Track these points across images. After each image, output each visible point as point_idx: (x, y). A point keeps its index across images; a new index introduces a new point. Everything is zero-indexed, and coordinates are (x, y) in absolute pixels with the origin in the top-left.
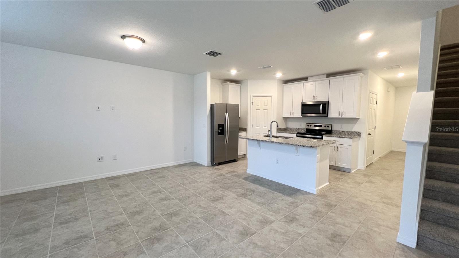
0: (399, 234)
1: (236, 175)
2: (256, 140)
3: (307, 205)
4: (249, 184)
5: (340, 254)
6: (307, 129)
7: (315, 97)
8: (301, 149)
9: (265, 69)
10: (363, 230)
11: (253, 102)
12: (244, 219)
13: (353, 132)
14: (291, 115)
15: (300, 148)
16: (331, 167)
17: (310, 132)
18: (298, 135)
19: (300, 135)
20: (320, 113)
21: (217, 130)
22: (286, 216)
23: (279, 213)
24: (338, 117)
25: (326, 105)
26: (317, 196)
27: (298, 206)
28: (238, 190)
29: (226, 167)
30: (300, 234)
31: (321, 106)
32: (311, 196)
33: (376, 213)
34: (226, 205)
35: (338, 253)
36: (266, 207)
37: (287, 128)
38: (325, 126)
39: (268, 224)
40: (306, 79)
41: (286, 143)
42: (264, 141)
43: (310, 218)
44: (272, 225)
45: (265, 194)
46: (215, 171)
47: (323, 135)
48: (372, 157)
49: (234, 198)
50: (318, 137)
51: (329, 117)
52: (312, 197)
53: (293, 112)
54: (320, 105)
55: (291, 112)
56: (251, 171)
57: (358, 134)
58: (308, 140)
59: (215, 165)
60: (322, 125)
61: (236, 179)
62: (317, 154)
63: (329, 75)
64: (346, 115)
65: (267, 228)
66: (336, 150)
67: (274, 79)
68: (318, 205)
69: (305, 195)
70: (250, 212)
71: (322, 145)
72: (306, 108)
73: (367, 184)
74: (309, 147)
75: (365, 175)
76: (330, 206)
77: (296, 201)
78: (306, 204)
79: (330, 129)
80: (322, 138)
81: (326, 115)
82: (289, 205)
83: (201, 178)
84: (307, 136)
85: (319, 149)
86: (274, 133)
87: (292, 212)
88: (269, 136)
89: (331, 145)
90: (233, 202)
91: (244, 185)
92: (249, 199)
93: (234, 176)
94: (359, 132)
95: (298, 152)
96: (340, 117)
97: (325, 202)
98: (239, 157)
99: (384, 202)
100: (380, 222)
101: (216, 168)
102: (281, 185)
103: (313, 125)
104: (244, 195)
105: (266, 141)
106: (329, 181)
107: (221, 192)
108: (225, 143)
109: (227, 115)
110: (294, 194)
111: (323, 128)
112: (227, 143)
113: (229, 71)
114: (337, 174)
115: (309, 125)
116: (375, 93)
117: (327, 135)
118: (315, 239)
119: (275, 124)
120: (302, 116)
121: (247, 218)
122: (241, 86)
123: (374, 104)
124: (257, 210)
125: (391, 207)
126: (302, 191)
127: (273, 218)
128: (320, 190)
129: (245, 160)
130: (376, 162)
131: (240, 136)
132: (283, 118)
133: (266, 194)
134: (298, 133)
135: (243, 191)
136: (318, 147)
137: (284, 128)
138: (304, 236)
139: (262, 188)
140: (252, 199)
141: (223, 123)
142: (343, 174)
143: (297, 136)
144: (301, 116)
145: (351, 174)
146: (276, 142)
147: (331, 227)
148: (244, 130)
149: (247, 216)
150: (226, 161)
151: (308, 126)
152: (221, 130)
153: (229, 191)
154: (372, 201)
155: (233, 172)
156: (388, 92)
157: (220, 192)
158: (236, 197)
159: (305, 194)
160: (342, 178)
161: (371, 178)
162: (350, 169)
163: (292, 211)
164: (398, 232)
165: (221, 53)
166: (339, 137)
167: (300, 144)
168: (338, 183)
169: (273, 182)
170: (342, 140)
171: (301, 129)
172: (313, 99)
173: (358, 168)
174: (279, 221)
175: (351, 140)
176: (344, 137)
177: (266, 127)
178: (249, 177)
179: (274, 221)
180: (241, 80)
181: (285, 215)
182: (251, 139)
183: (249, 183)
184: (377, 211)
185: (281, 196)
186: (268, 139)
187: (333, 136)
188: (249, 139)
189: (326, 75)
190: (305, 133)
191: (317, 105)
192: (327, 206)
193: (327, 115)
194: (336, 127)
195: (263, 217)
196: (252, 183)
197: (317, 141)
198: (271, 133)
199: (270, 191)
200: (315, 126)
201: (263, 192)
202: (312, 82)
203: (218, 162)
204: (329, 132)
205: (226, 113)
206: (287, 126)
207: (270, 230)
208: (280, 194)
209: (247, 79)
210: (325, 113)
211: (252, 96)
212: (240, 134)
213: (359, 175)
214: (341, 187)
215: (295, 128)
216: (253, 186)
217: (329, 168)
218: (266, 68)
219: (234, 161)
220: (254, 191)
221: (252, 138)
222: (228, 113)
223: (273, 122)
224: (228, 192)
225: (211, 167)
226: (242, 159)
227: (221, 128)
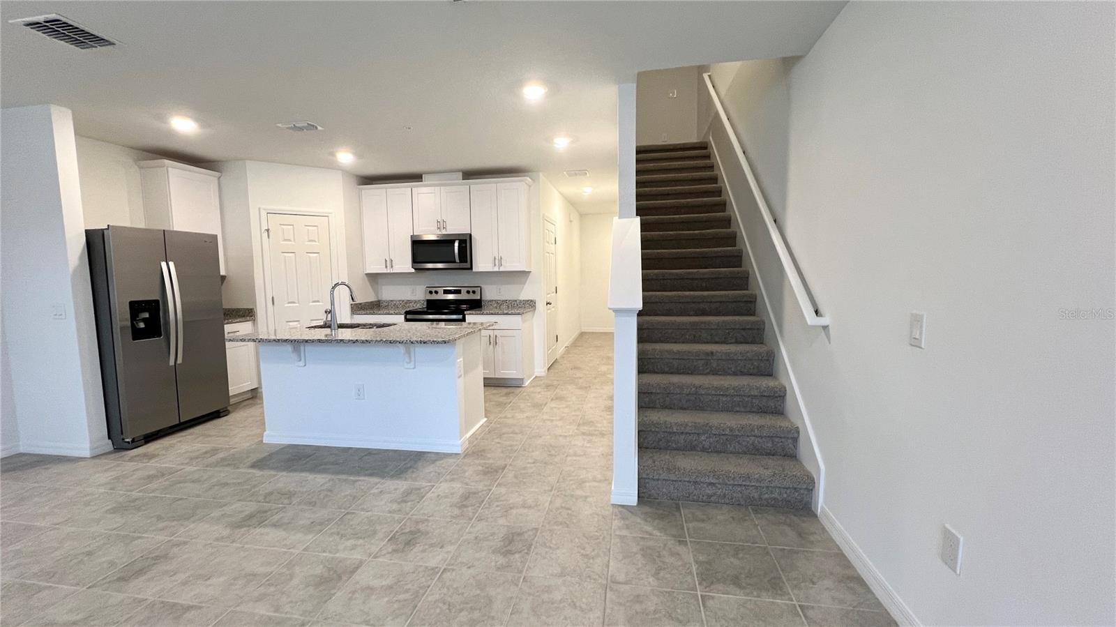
0: (613, 488)
1: (223, 459)
2: (286, 341)
3: (444, 487)
4: (275, 476)
5: (524, 578)
6: (429, 302)
7: (441, 224)
8: (420, 351)
9: (300, 133)
10: (558, 502)
11: (268, 230)
12: (260, 599)
13: (520, 301)
14: (386, 267)
15: (417, 349)
16: (490, 383)
17: (436, 308)
18: (408, 317)
19: (412, 315)
20: (455, 262)
21: (129, 323)
22: (394, 534)
23: (375, 532)
24: (491, 270)
25: (466, 242)
26: (466, 456)
27: (423, 497)
28: (233, 507)
29: (180, 441)
30: (434, 570)
31: (456, 244)
32: (451, 461)
33: (575, 458)
34: (181, 577)
35: (520, 577)
36: (335, 530)
37: (379, 301)
38: (468, 292)
39: (344, 578)
40: (416, 177)
41: (379, 339)
42: (313, 341)
43: (452, 517)
44: (357, 577)
45: (329, 493)
46: (130, 466)
47: (465, 313)
48: (556, 348)
49: (217, 539)
50: (454, 317)
51: (474, 270)
52: (455, 463)
53: (392, 261)
54: (453, 242)
55: (386, 261)
56: (277, 434)
57: (530, 305)
58: (433, 328)
59: (130, 446)
60: (460, 290)
61: (224, 474)
62: (458, 357)
63: (469, 175)
64: (508, 267)
65: (340, 595)
66: (494, 342)
67: (333, 167)
68: (469, 479)
69: (438, 463)
70: (280, 565)
71: (467, 335)
72: (423, 250)
73: (553, 405)
74: (438, 343)
75: (548, 387)
76: (492, 472)
77: (417, 484)
78: (442, 484)
79: (479, 298)
80: (464, 320)
81: (467, 265)
82: (399, 503)
83: (56, 510)
84: (431, 317)
85: (459, 347)
86: (344, 316)
87: (409, 518)
88: (329, 327)
89: (483, 332)
90: (212, 554)
91: (254, 486)
92: (275, 525)
93: (216, 466)
94: (531, 301)
95: (413, 359)
96: (496, 269)
97: (483, 467)
98: (232, 401)
99: (583, 434)
100: (583, 475)
101: (132, 457)
102: (374, 452)
103: (441, 290)
104: (256, 519)
105: (319, 341)
106: (486, 414)
107: (161, 537)
108: (172, 362)
109: (169, 269)
110: (410, 467)
111: (463, 296)
112: (180, 361)
113: (162, 118)
114: (499, 395)
115: (433, 290)
116: (553, 222)
117: (474, 312)
118: (469, 568)
119: (343, 293)
120: (415, 269)
121: (272, 589)
122: (219, 178)
123: (552, 244)
124: (303, 550)
125: (594, 439)
126: (429, 455)
127: (357, 556)
128: (470, 440)
129: (255, 405)
130: (562, 357)
131: (230, 335)
132: (366, 274)
133: (330, 491)
134: (407, 313)
135: (251, 507)
136: (457, 341)
137: (372, 302)
138: (445, 569)
139: (318, 476)
140: (285, 520)
141: (155, 296)
142: (510, 393)
143: (407, 320)
144: (413, 271)
145: (523, 389)
146: (349, 341)
147: (502, 521)
148: (247, 314)
149: (269, 585)
150: (181, 424)
151: (431, 292)
152: (144, 320)
153: (194, 522)
154: (566, 436)
155: (215, 451)
156: (571, 221)
157: (155, 538)
158: (226, 532)
159: (436, 460)
160: (510, 402)
161: (558, 391)
162: (522, 379)
163: (409, 516)
164: (611, 484)
165: (111, 40)
166: (498, 314)
167: (414, 339)
168: (503, 416)
169: (350, 451)
170: (503, 321)
171: (416, 302)
172: (438, 228)
173: (536, 374)
174: (375, 557)
175: (518, 318)
176: (507, 314)
177: (318, 301)
178: (271, 456)
179: (361, 563)
180: (218, 159)
181: (391, 532)
182: (269, 341)
183: (273, 472)
184: (575, 455)
185: (376, 484)
186: (326, 336)
187: (485, 312)
188: (261, 341)
189: (461, 173)
190: (425, 310)
191: (446, 242)
192: (488, 472)
193: (469, 266)
194: (490, 293)
195: (327, 564)
196: (284, 470)
197: (452, 327)
198: (334, 317)
199: (345, 480)
200: (446, 292)
201: (322, 488)
202: (433, 188)
203: (144, 433)
204: (476, 305)
205: (164, 265)
206: (378, 297)
207: (350, 595)
208: (375, 480)
209: (241, 159)
210: (466, 262)
211: (264, 214)
212: (228, 328)
213: (538, 389)
214: (510, 421)
215: (400, 301)
216: (285, 480)
217: (484, 386)
218: (301, 129)
219: (216, 415)
220: (290, 495)
221: (275, 335)
222: (171, 264)
223: (337, 285)
224: (192, 526)
225: (113, 456)
226: (245, 403)
227: (146, 315)
